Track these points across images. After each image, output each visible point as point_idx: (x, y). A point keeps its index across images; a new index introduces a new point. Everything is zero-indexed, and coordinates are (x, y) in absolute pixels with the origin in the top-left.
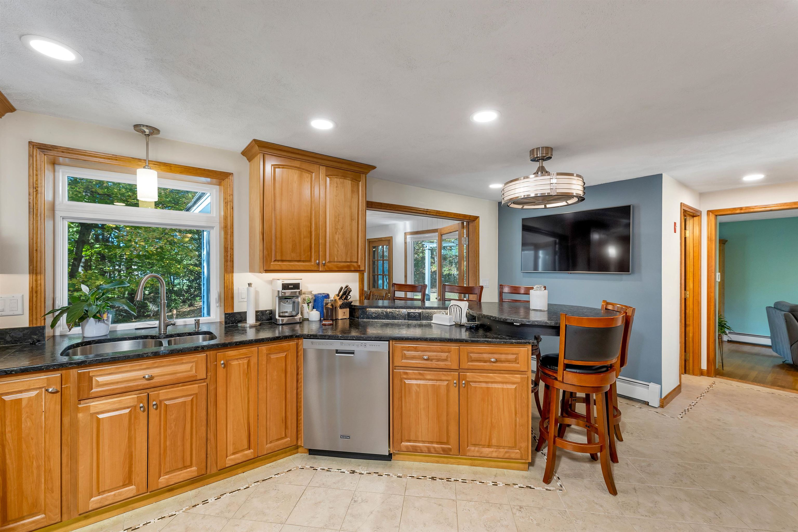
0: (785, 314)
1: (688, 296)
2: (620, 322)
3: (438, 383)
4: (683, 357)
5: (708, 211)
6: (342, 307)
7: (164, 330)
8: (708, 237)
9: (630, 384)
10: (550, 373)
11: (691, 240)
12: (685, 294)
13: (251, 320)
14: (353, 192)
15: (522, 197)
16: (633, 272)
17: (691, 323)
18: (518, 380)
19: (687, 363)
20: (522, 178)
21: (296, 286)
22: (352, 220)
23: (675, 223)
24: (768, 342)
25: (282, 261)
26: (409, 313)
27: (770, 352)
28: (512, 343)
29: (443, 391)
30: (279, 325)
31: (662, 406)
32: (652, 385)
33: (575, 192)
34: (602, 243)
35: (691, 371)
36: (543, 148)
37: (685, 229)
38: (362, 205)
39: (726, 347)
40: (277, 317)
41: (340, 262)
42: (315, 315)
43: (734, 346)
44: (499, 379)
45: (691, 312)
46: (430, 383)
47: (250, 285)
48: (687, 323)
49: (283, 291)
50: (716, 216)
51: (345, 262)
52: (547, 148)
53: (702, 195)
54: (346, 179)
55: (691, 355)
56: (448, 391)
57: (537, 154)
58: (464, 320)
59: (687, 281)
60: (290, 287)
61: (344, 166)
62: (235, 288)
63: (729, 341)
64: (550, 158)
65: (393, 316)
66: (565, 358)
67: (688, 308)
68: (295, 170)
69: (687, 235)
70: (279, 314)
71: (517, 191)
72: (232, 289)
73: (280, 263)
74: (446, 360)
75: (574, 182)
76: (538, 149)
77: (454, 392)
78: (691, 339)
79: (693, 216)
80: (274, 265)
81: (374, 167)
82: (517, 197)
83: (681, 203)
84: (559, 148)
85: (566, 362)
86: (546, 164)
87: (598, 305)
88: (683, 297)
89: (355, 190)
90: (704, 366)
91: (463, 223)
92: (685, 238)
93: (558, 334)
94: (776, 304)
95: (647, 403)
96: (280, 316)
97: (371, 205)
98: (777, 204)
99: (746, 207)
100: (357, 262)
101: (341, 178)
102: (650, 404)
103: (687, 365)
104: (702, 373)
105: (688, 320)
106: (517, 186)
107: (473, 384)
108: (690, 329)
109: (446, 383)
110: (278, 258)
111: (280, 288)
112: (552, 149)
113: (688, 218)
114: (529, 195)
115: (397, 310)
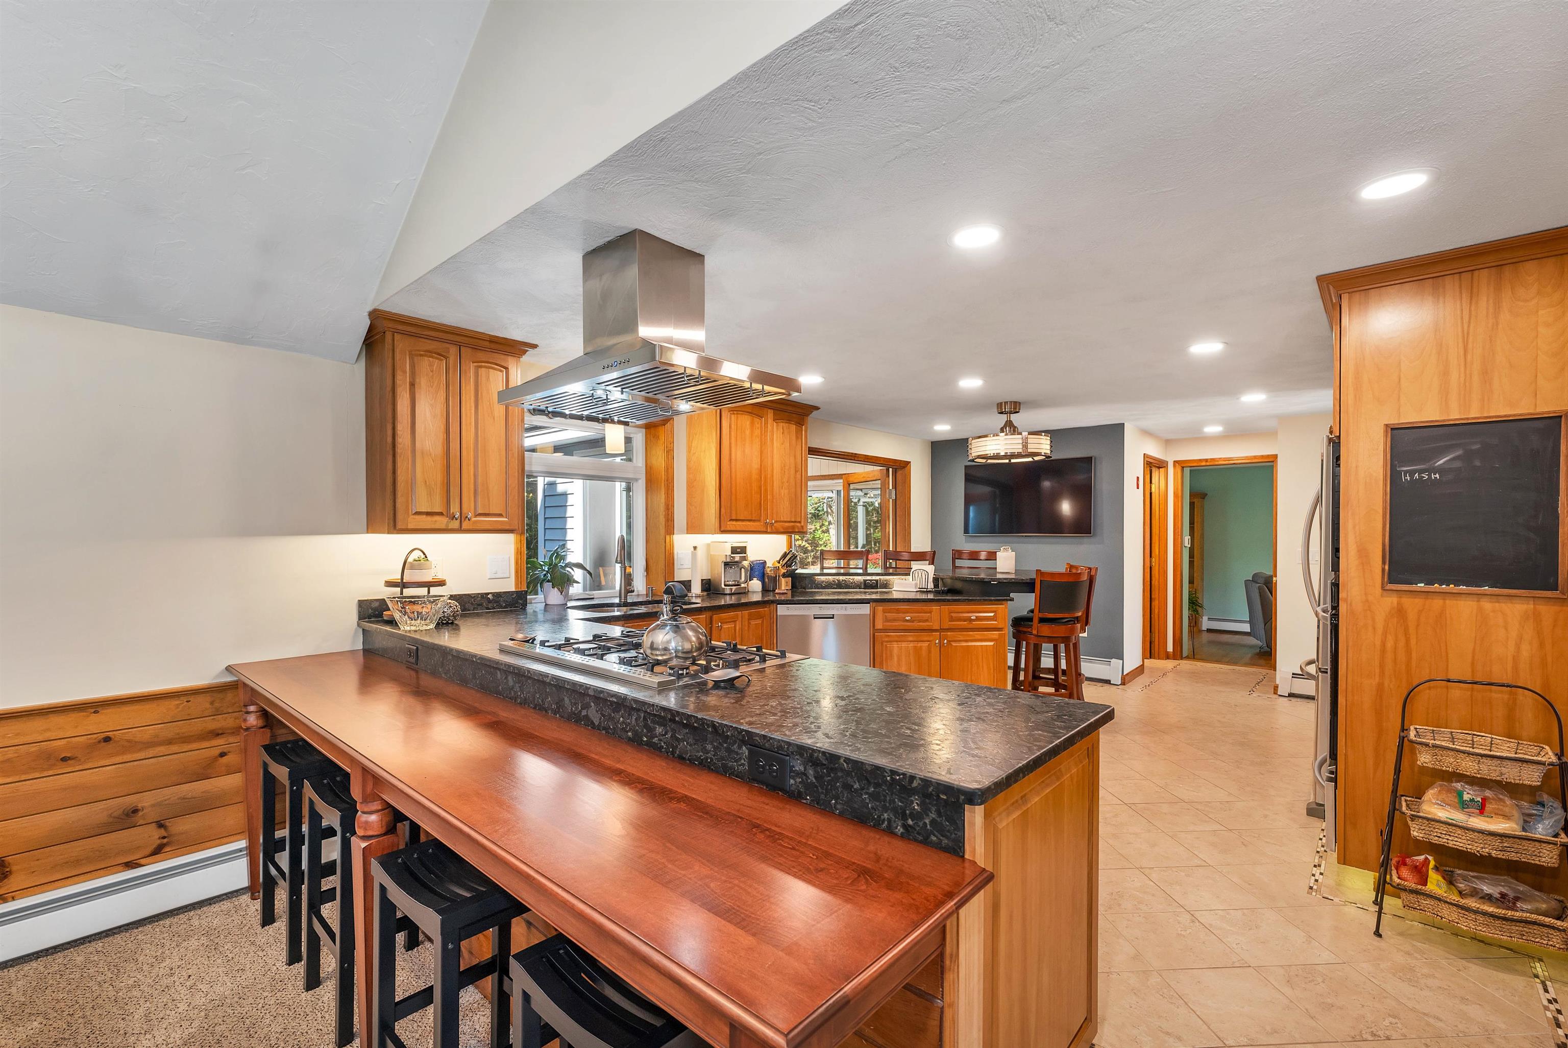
0: (1259, 586)
1: (1154, 564)
2: (1085, 577)
3: (920, 644)
4: (1148, 639)
5: (1174, 461)
6: (784, 576)
7: (625, 598)
8: (1174, 493)
9: (1091, 662)
10: (1025, 629)
11: (1157, 496)
12: (1151, 562)
13: (696, 589)
14: (797, 438)
15: (992, 455)
16: (1095, 535)
17: (1157, 596)
18: (996, 637)
19: (1152, 646)
20: (992, 435)
21: (743, 550)
22: (796, 471)
23: (1138, 478)
24: (1246, 628)
25: (737, 520)
26: (865, 581)
27: (1252, 641)
28: (991, 600)
29: (924, 653)
30: (726, 594)
31: (1123, 683)
32: (1113, 661)
33: (1043, 452)
34: (1055, 497)
35: (1156, 655)
36: (1011, 402)
37: (1151, 482)
38: (805, 450)
39: (1205, 637)
40: (723, 586)
41: (785, 522)
42: (756, 585)
43: (1213, 636)
44: (979, 637)
45: (1157, 583)
46: (912, 645)
47: (695, 548)
48: (1153, 596)
49: (732, 555)
50: (1183, 467)
51: (789, 522)
52: (1015, 402)
53: (1168, 443)
54: (791, 423)
55: (1157, 635)
56: (930, 652)
57: (1005, 409)
58: (931, 586)
59: (1153, 545)
60: (738, 550)
61: (790, 408)
62: (675, 553)
63: (1209, 631)
64: (1019, 412)
65: (847, 585)
66: (1039, 612)
67: (1153, 579)
68: (746, 415)
69: (1153, 490)
70: (725, 581)
71: (988, 448)
72: (673, 553)
73: (734, 523)
74: (927, 621)
75: (1042, 441)
76: (1006, 403)
77: (935, 652)
78: (1156, 617)
79: (1159, 468)
80: (731, 525)
81: (817, 408)
82: (987, 454)
83: (1144, 454)
84: (1025, 403)
85: (1041, 615)
86: (1013, 417)
87: (1062, 569)
88: (1148, 565)
89: (798, 435)
90: (1170, 648)
91: (888, 470)
92: (1151, 494)
93: (1032, 590)
94: (1255, 576)
95: (1108, 682)
96: (725, 585)
97: (813, 451)
98: (1247, 457)
99: (1211, 459)
100: (800, 522)
101: (786, 422)
102: (1112, 683)
103: (1152, 648)
104: (1168, 657)
105: (1153, 593)
106: (988, 443)
107: (954, 644)
108: (1156, 603)
109: (926, 644)
110: (734, 518)
111: (729, 553)
112: (1020, 403)
113: (1154, 469)
114: (999, 453)
115: (851, 577)
